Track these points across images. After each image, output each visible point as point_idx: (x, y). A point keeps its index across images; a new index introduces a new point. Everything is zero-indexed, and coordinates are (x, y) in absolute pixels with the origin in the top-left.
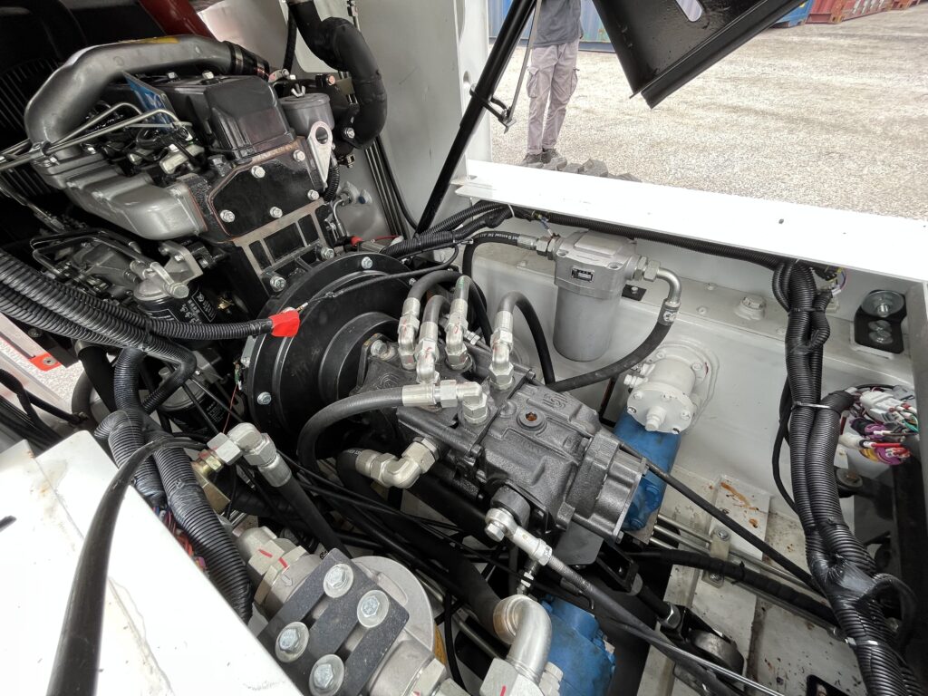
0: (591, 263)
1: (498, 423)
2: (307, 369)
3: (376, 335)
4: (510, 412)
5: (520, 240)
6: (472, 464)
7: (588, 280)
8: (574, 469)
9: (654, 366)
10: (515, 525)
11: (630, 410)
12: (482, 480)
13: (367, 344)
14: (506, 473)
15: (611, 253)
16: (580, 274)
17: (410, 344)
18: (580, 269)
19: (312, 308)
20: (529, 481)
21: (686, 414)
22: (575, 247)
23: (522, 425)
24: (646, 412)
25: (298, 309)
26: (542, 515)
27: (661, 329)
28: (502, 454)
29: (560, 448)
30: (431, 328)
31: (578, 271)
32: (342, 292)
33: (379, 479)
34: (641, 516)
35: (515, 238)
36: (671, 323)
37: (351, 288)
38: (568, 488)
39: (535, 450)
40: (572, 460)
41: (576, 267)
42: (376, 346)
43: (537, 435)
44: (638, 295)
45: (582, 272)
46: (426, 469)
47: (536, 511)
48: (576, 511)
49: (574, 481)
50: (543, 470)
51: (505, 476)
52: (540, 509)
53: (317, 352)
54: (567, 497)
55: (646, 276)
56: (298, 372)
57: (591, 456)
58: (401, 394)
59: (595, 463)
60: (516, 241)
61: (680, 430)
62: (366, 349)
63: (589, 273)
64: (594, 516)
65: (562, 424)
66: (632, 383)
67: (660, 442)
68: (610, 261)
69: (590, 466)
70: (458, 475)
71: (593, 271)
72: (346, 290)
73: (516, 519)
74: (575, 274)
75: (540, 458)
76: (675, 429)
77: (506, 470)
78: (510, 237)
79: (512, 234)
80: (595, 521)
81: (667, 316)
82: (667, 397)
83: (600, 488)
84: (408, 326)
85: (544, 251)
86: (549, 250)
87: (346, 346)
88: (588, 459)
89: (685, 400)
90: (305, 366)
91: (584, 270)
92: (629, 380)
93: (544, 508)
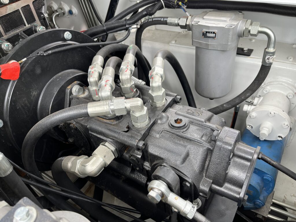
0: (214, 25)
1: (156, 128)
2: (28, 105)
3: (76, 82)
4: (164, 120)
5: (169, 20)
6: (140, 157)
7: (213, 38)
8: (209, 152)
9: (262, 98)
10: (169, 190)
11: (248, 126)
12: (148, 169)
13: (69, 87)
14: (162, 159)
15: (228, 19)
16: (208, 35)
17: (96, 81)
18: (207, 31)
19: (30, 62)
20: (178, 163)
21: (286, 124)
22: (203, 19)
23: (172, 127)
24: (260, 126)
25: (20, 62)
26: (188, 185)
27: (265, 69)
28: (159, 147)
29: (199, 140)
30: (110, 71)
31: (207, 32)
32: (50, 52)
33: (76, 171)
34: (261, 198)
35: (166, 19)
36: (271, 64)
37: (57, 50)
38: (206, 167)
39: (182, 142)
40: (208, 146)
41: (205, 30)
42: (75, 88)
43: (182, 132)
44: (248, 53)
45: (209, 32)
46: (108, 162)
47: (184, 183)
48: (213, 183)
49: (210, 161)
50: (187, 155)
51: (162, 161)
52: (187, 181)
53: (35, 93)
54: (206, 173)
55: (251, 33)
56: (22, 106)
57: (220, 141)
58: (87, 108)
59: (224, 146)
60: (166, 21)
61: (283, 137)
62: (69, 91)
63: (214, 33)
64: (226, 185)
65: (200, 125)
66: (249, 110)
67: (270, 147)
68: (226, 24)
69: (220, 148)
70: (133, 170)
71: (216, 31)
72: (54, 51)
73: (170, 188)
74: (205, 35)
75: (185, 146)
76: (279, 137)
77: (162, 156)
78: (162, 19)
79: (164, 18)
80: (227, 188)
81: (268, 59)
82: (272, 113)
83: (228, 164)
84: (95, 71)
85: (185, 25)
86: (188, 23)
87: (55, 89)
88: (218, 143)
89: (285, 115)
90: (26, 102)
91: (210, 31)
92: (246, 108)
93: (190, 181)
